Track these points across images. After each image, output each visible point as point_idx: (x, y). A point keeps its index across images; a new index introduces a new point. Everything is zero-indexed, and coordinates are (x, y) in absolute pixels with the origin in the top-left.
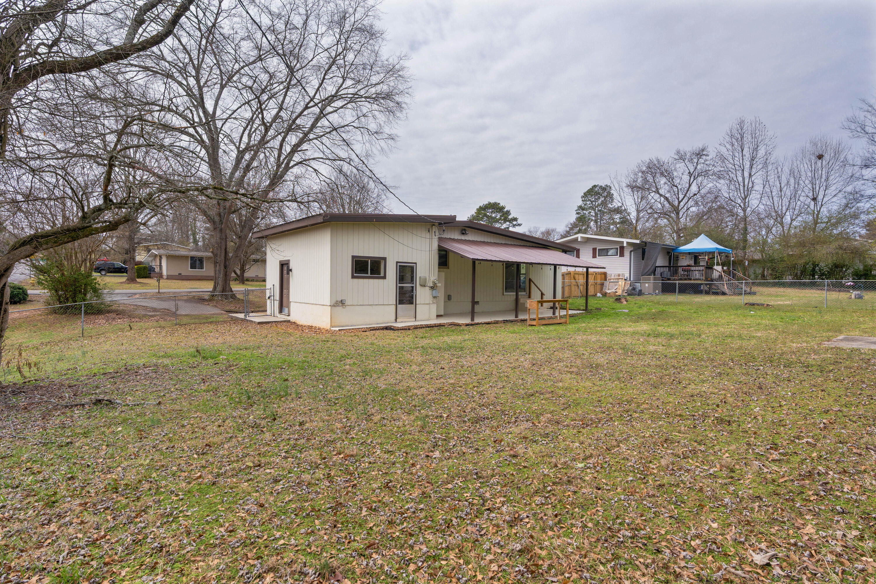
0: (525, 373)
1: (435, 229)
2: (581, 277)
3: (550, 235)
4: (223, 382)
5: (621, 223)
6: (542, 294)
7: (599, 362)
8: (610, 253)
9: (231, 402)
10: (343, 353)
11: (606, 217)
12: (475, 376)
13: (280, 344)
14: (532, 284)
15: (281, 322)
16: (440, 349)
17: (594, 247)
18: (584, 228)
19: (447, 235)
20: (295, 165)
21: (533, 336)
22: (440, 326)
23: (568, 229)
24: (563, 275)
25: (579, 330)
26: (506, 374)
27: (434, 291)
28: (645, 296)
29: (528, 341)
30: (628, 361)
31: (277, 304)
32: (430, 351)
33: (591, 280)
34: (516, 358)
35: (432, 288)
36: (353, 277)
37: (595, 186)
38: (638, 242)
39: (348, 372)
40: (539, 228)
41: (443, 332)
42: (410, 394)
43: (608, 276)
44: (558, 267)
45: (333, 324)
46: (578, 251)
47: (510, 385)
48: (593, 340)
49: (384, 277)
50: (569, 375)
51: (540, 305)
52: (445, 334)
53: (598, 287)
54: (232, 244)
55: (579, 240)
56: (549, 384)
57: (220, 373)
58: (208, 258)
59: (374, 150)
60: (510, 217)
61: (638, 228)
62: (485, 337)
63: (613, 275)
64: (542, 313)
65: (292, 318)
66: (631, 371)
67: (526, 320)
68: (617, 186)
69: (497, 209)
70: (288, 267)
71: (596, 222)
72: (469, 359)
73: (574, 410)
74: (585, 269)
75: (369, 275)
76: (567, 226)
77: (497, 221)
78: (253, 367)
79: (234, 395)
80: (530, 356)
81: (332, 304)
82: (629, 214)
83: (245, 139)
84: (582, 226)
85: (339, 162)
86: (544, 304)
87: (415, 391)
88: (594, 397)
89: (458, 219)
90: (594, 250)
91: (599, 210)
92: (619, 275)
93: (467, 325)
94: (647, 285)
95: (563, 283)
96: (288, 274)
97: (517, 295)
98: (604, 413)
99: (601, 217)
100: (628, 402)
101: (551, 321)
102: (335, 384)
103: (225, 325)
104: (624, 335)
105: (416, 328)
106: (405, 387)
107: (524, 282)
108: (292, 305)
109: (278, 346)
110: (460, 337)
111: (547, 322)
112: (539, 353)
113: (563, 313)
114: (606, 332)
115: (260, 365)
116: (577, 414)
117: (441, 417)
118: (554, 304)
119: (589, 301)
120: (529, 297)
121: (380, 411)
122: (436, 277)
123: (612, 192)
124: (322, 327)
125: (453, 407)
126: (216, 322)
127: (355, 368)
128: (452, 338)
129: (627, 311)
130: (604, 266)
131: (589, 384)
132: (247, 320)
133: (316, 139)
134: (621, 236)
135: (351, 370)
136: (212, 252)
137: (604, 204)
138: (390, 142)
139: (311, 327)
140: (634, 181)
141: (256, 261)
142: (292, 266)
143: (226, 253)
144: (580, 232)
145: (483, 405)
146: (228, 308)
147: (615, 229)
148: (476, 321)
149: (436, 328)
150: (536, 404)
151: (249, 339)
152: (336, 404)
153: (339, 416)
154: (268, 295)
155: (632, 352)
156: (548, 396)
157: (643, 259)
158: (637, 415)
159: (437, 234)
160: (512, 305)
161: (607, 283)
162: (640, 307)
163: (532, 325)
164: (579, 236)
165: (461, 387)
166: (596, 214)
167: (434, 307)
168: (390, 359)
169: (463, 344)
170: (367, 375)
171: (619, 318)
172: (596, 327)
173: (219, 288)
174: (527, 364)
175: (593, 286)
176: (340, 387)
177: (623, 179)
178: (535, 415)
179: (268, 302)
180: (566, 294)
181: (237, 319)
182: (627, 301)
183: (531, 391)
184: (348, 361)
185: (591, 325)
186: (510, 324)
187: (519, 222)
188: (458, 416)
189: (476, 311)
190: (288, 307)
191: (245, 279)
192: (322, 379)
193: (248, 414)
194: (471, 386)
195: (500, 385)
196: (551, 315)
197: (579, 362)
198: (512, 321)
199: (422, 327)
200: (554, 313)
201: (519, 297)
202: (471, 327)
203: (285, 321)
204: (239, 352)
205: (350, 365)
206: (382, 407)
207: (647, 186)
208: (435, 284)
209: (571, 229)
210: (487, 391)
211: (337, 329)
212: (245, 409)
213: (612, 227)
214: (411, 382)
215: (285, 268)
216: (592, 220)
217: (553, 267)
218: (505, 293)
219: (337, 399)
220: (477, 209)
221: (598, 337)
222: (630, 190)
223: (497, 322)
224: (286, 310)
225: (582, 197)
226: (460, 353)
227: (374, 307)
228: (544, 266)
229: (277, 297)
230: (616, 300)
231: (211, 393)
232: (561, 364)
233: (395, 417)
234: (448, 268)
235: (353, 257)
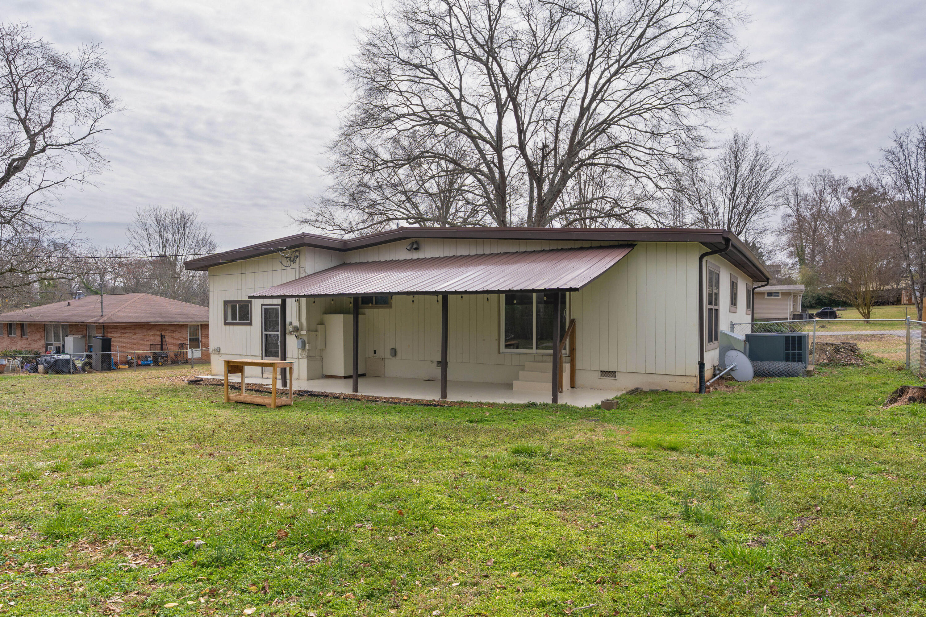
35: (298, 337)
36: (225, 324)
49: (251, 324)
75: (238, 321)
234: (391, 307)
235: (226, 303)
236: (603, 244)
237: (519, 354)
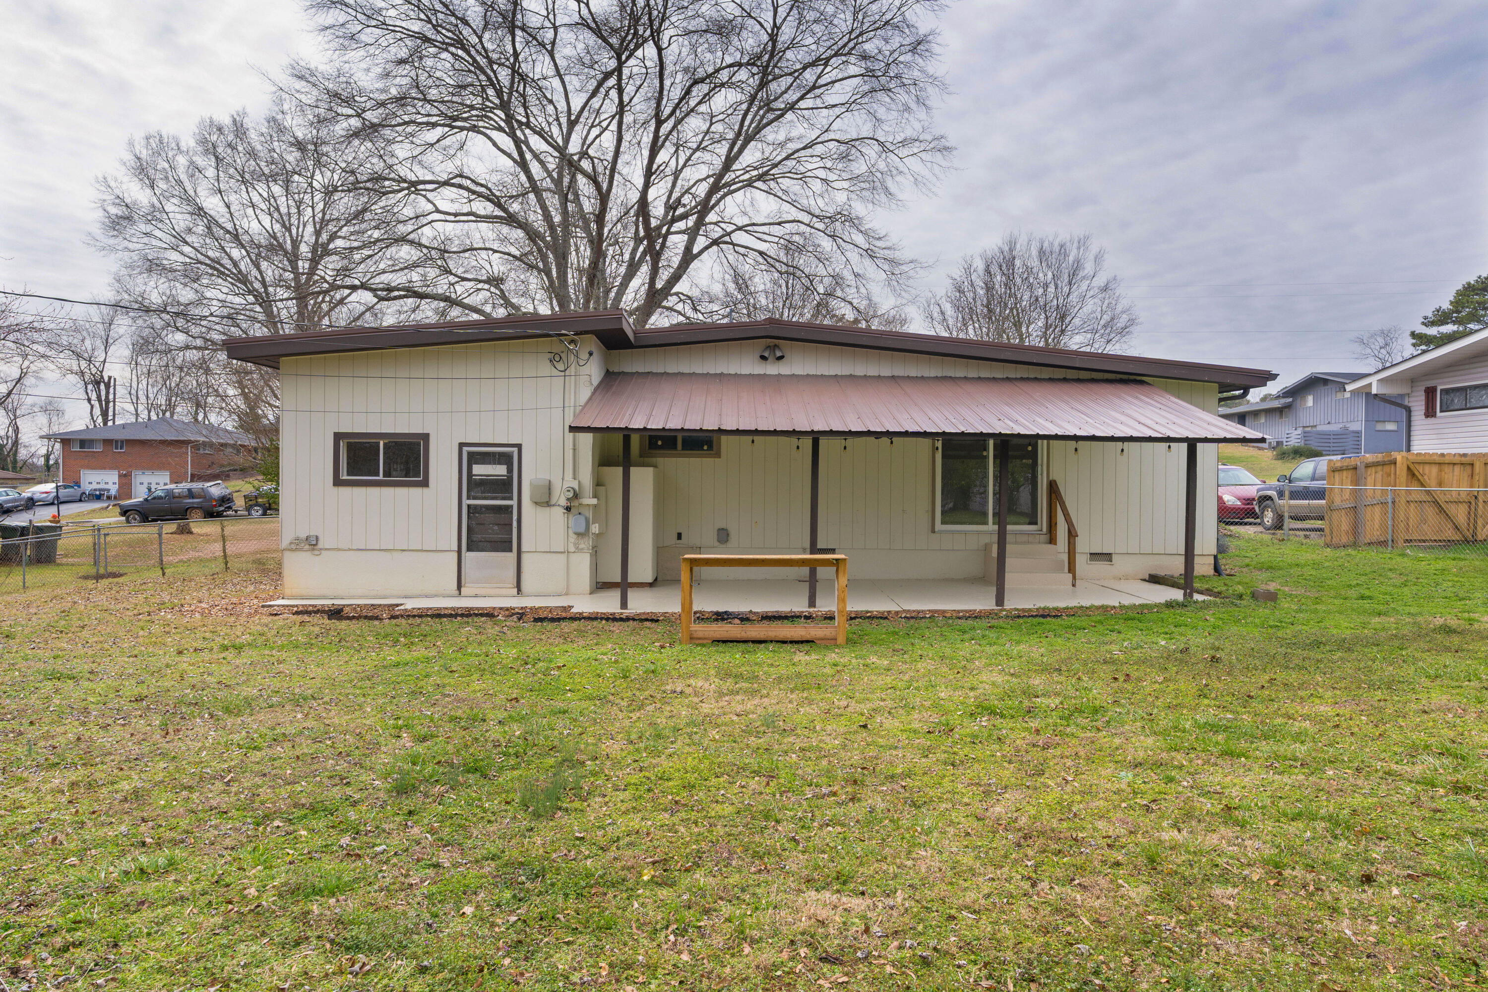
27: (576, 518)
35: (570, 510)
36: (338, 483)
45: (288, 592)
49: (424, 483)
75: (381, 477)
81: (284, 546)
101: (757, 631)
111: (734, 632)
120: (1052, 539)
122: (585, 479)
167: (582, 564)
208: (568, 498)
218: (938, 526)
234: (718, 455)
235: (338, 437)
236: (1095, 375)
237: (966, 533)
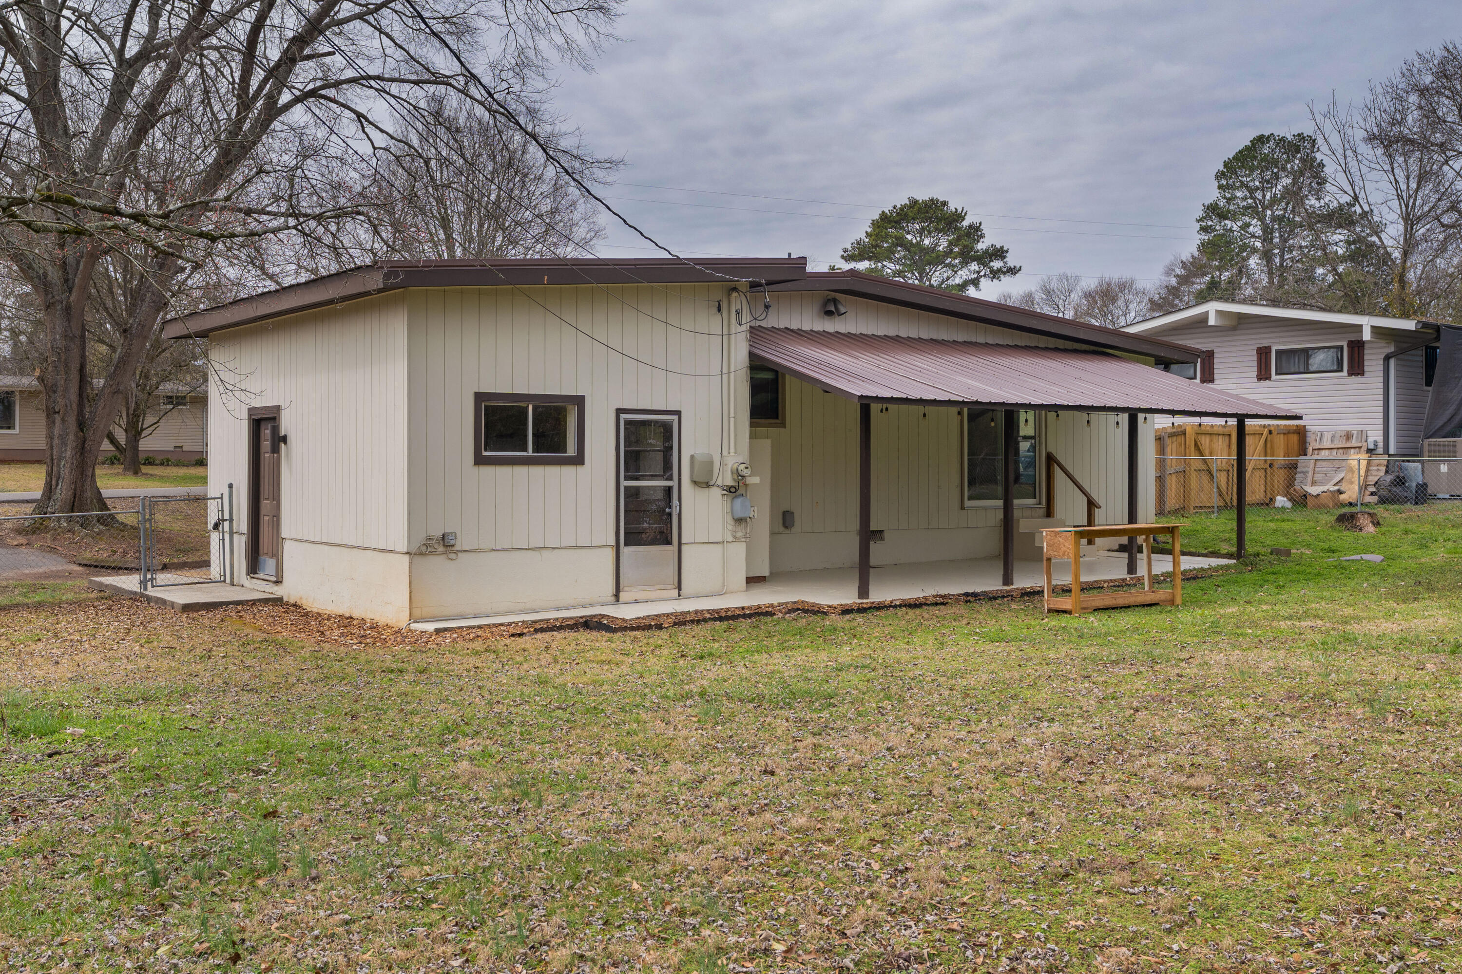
0: (1039, 790)
1: (737, 301)
2: (1220, 444)
3: (1114, 300)
4: (75, 823)
5: (1352, 257)
6: (1092, 505)
7: (1288, 753)
8: (1318, 360)
9: (100, 892)
10: (450, 714)
11: (1303, 239)
12: (876, 800)
13: (253, 683)
14: (1058, 473)
15: (254, 602)
16: (758, 700)
17: (1264, 343)
18: (1226, 275)
19: (778, 320)
20: (297, 100)
21: (1063, 650)
22: (759, 613)
23: (1174, 281)
24: (1159, 439)
25: (1215, 629)
26: (977, 795)
27: (738, 502)
28: (1440, 506)
29: (1048, 671)
30: (1386, 748)
31: (241, 544)
32: (727, 706)
33: (1254, 456)
34: (1009, 734)
35: (732, 491)
36: (480, 461)
37: (1261, 140)
38: (1410, 325)
39: (466, 786)
40: (1077, 279)
41: (770, 635)
42: (664, 868)
43: (1311, 438)
44: (1141, 416)
45: (417, 613)
46: (1208, 358)
47: (990, 837)
48: (1265, 667)
49: (579, 460)
50: (1188, 802)
51: (1084, 541)
52: (773, 643)
53: (1280, 477)
54: (103, 348)
55: (1212, 321)
56: (1121, 836)
57: (65, 789)
58: (29, 395)
59: (543, 44)
60: (981, 246)
61: (1411, 276)
62: (904, 656)
63: (1327, 437)
64: (1091, 567)
65: (288, 591)
66: (1399, 788)
67: (1040, 593)
68: (1335, 140)
69: (939, 220)
70: (276, 429)
71: (1267, 256)
72: (855, 737)
73: (1209, 933)
74: (1233, 422)
75: (530, 453)
76: (1169, 271)
77: (938, 259)
78: (169, 766)
79: (108, 870)
80: (1056, 727)
81: (414, 549)
82: (1377, 230)
83: (141, 24)
84: (1220, 269)
85: (432, 88)
86: (1098, 541)
87: (681, 856)
88: (1274, 885)
89: (811, 268)
90: (1263, 354)
91: (1274, 219)
92: (1348, 436)
93: (847, 611)
94: (1444, 468)
95: (1161, 464)
96: (275, 450)
97: (1008, 509)
98: (1310, 944)
99: (1284, 241)
100: (1390, 907)
101: (1122, 598)
102: (425, 830)
103: (81, 616)
104: (1369, 647)
105: (681, 621)
106: (648, 842)
107: (1032, 464)
108: (289, 550)
109: (246, 688)
110: (823, 656)
111: (1107, 600)
112: (1086, 715)
113: (1163, 565)
114: (1310, 636)
115: (188, 760)
116: (1217, 948)
117: (767, 951)
118: (1132, 540)
119: (1248, 525)
120: (1049, 512)
121: (569, 932)
122: (744, 456)
123: (1319, 156)
124: (382, 620)
125: (804, 914)
126: (53, 606)
127: (487, 769)
128: (800, 657)
129: (1377, 558)
130: (1299, 412)
131: (1254, 835)
132: (149, 599)
133: (360, 17)
134: (1354, 304)
135: (474, 777)
136: (41, 379)
137: (1294, 195)
138: (593, 18)
139: (346, 621)
140: (1393, 123)
141: (176, 400)
142: (286, 425)
143: (83, 380)
144: (1212, 292)
145: (904, 910)
146: (88, 555)
147: (1330, 278)
148: (877, 595)
149: (745, 623)
150: (1080, 911)
151: (154, 664)
152: (428, 902)
153: (440, 950)
154: (212, 519)
155: (1400, 714)
156: (1117, 878)
157: (1429, 383)
158: (1423, 956)
159: (746, 317)
160: (994, 543)
161: (1306, 463)
162: (1423, 546)
163: (1059, 611)
164: (1212, 309)
165: (829, 841)
166: (1267, 232)
167: (739, 551)
168: (599, 738)
169: (834, 683)
170: (526, 794)
171: (1352, 584)
172: (1274, 618)
173: (62, 492)
174: (1046, 761)
175: (1259, 474)
176: (441, 841)
177: (1357, 118)
178: (1075, 949)
179: (215, 537)
180: (1172, 502)
181: (118, 593)
182: (1377, 524)
183: (1060, 862)
184: (467, 745)
185: (1258, 611)
186: (985, 608)
187: (1011, 261)
188: (821, 951)
189: (873, 561)
190: (277, 555)
191: (142, 457)
192: (383, 812)
193: (153, 938)
194: (862, 839)
195: (958, 835)
196: (1120, 572)
197: (1219, 750)
198: (991, 597)
199: (699, 619)
200: (1132, 568)
201: (1016, 513)
202: (859, 619)
203: (266, 601)
204: (125, 711)
205: (471, 759)
206: (575, 916)
207: (1439, 137)
208: (739, 477)
209: (1184, 280)
210: (915, 859)
211: (431, 627)
212: (143, 919)
213: (1320, 271)
214: (667, 821)
215: (266, 432)
216: (1254, 250)
217: (1124, 418)
218: (968, 503)
219: (433, 885)
220: (874, 223)
221: (1281, 654)
222: (1380, 151)
223: (942, 601)
224: (269, 565)
225: (1220, 175)
226: (825, 714)
227: (546, 554)
228: (1094, 416)
229: (242, 522)
230: (1342, 519)
231: (38, 859)
232: (1159, 759)
233: (616, 949)
234: (783, 424)
235: (479, 398)
237: (986, 509)
